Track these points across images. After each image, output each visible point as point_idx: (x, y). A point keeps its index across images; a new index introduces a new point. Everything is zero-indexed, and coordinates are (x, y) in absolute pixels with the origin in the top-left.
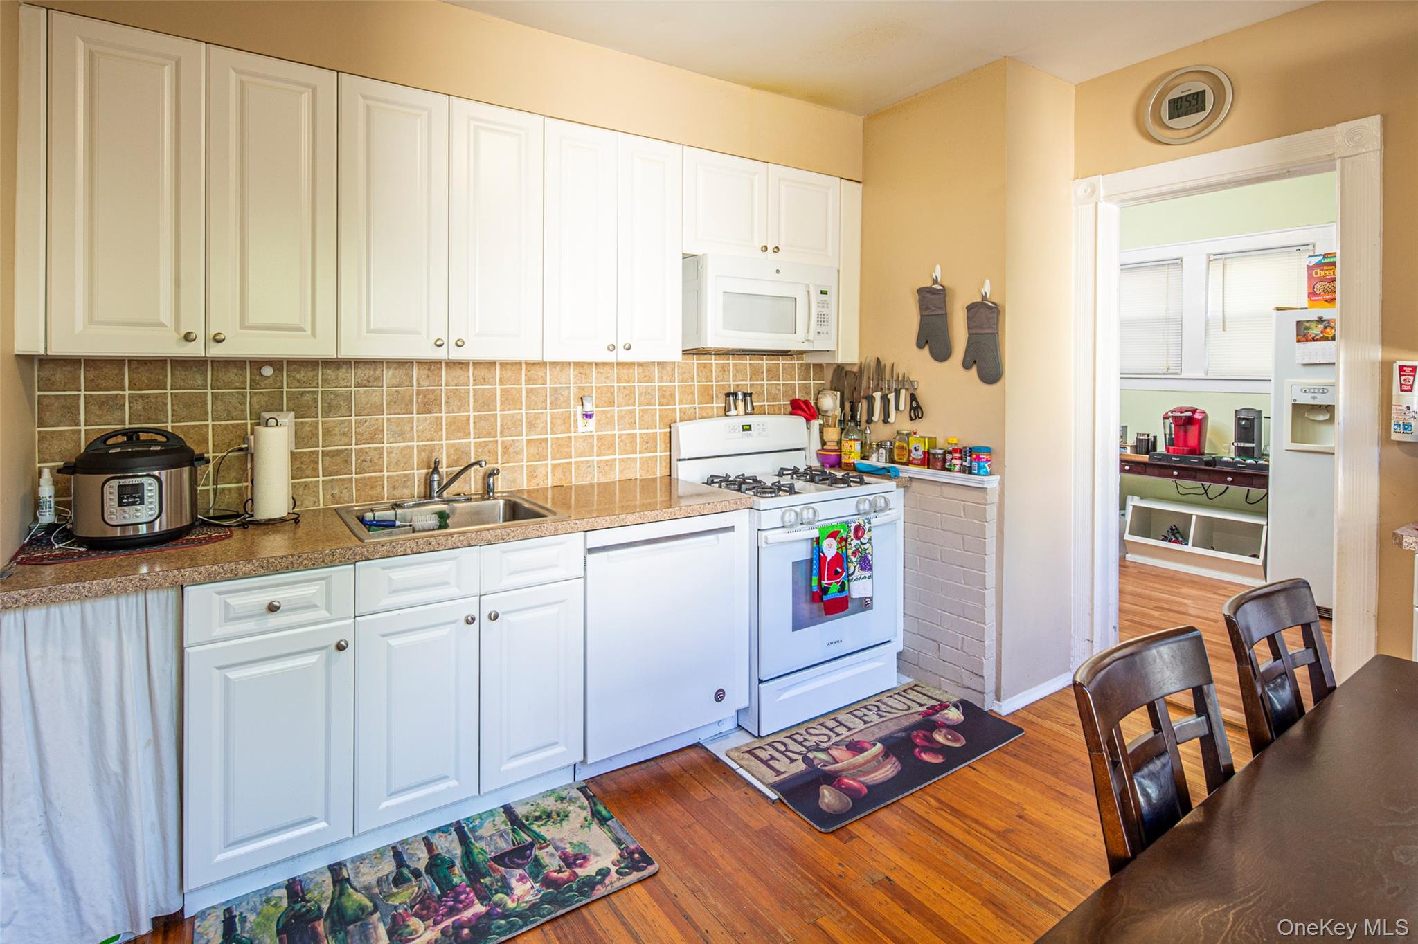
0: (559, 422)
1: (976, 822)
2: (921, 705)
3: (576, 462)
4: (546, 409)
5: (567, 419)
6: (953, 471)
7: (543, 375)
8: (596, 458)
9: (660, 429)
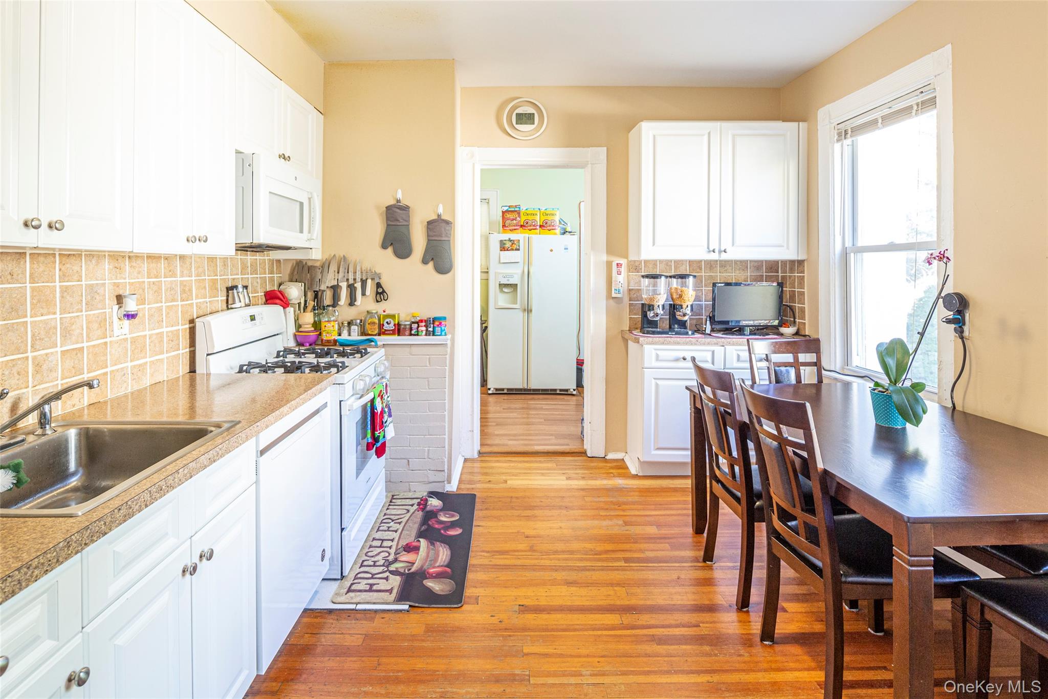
0: (95, 326)
1: (515, 551)
2: (412, 505)
3: (112, 372)
4: (82, 311)
5: (103, 322)
6: (421, 335)
7: (79, 269)
8: (130, 364)
9: (182, 325)
